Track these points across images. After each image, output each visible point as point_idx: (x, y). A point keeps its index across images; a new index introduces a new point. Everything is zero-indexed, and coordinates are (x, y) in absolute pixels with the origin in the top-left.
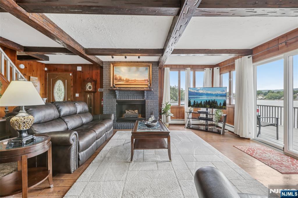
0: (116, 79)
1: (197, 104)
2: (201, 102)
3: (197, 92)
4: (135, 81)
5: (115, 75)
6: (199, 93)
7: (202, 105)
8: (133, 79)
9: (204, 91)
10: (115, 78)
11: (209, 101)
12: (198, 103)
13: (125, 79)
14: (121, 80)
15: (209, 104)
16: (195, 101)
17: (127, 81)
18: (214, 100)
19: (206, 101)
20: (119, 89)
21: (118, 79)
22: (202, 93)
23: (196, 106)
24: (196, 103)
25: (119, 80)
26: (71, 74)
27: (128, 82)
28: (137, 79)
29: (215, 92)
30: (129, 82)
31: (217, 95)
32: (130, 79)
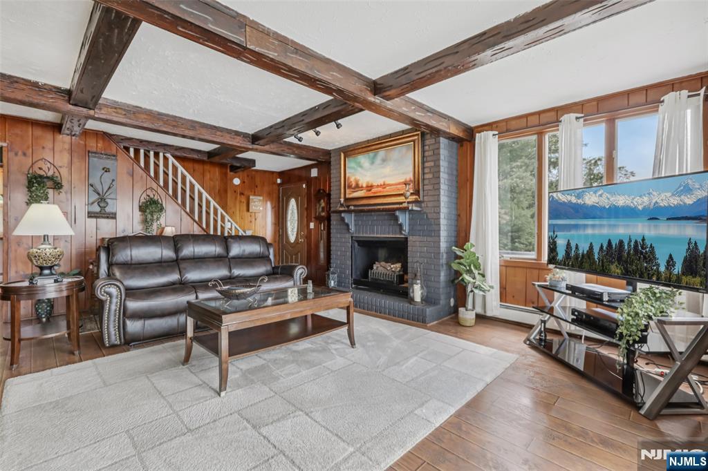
0: (350, 187)
1: (577, 256)
2: (591, 247)
3: (576, 204)
4: (384, 186)
5: (348, 178)
6: (584, 206)
7: (594, 262)
8: (380, 182)
9: (601, 196)
10: (348, 186)
11: (621, 242)
12: (581, 252)
13: (364, 185)
14: (359, 187)
15: (620, 259)
16: (568, 245)
17: (369, 188)
18: (640, 240)
19: (610, 242)
20: (356, 208)
21: (353, 186)
22: (593, 206)
23: (573, 266)
24: (573, 253)
25: (354, 188)
26: (304, 186)
27: (370, 190)
28: (389, 181)
29: (646, 199)
30: (373, 190)
31: (653, 215)
32: (374, 184)
